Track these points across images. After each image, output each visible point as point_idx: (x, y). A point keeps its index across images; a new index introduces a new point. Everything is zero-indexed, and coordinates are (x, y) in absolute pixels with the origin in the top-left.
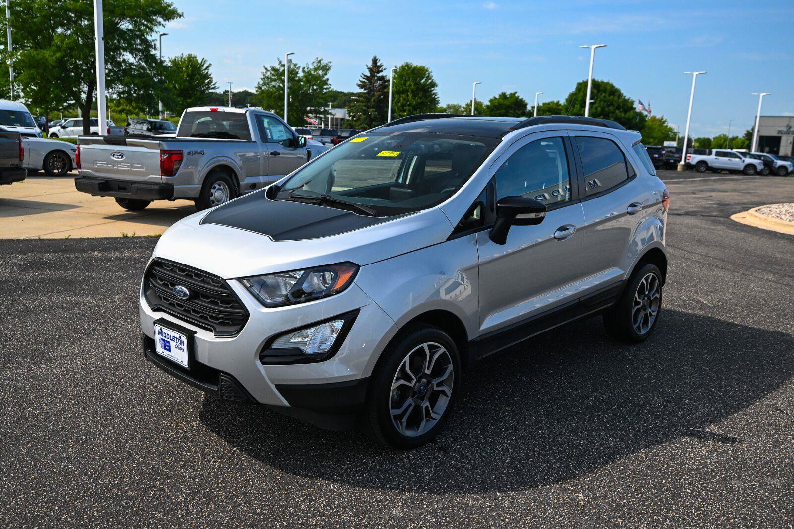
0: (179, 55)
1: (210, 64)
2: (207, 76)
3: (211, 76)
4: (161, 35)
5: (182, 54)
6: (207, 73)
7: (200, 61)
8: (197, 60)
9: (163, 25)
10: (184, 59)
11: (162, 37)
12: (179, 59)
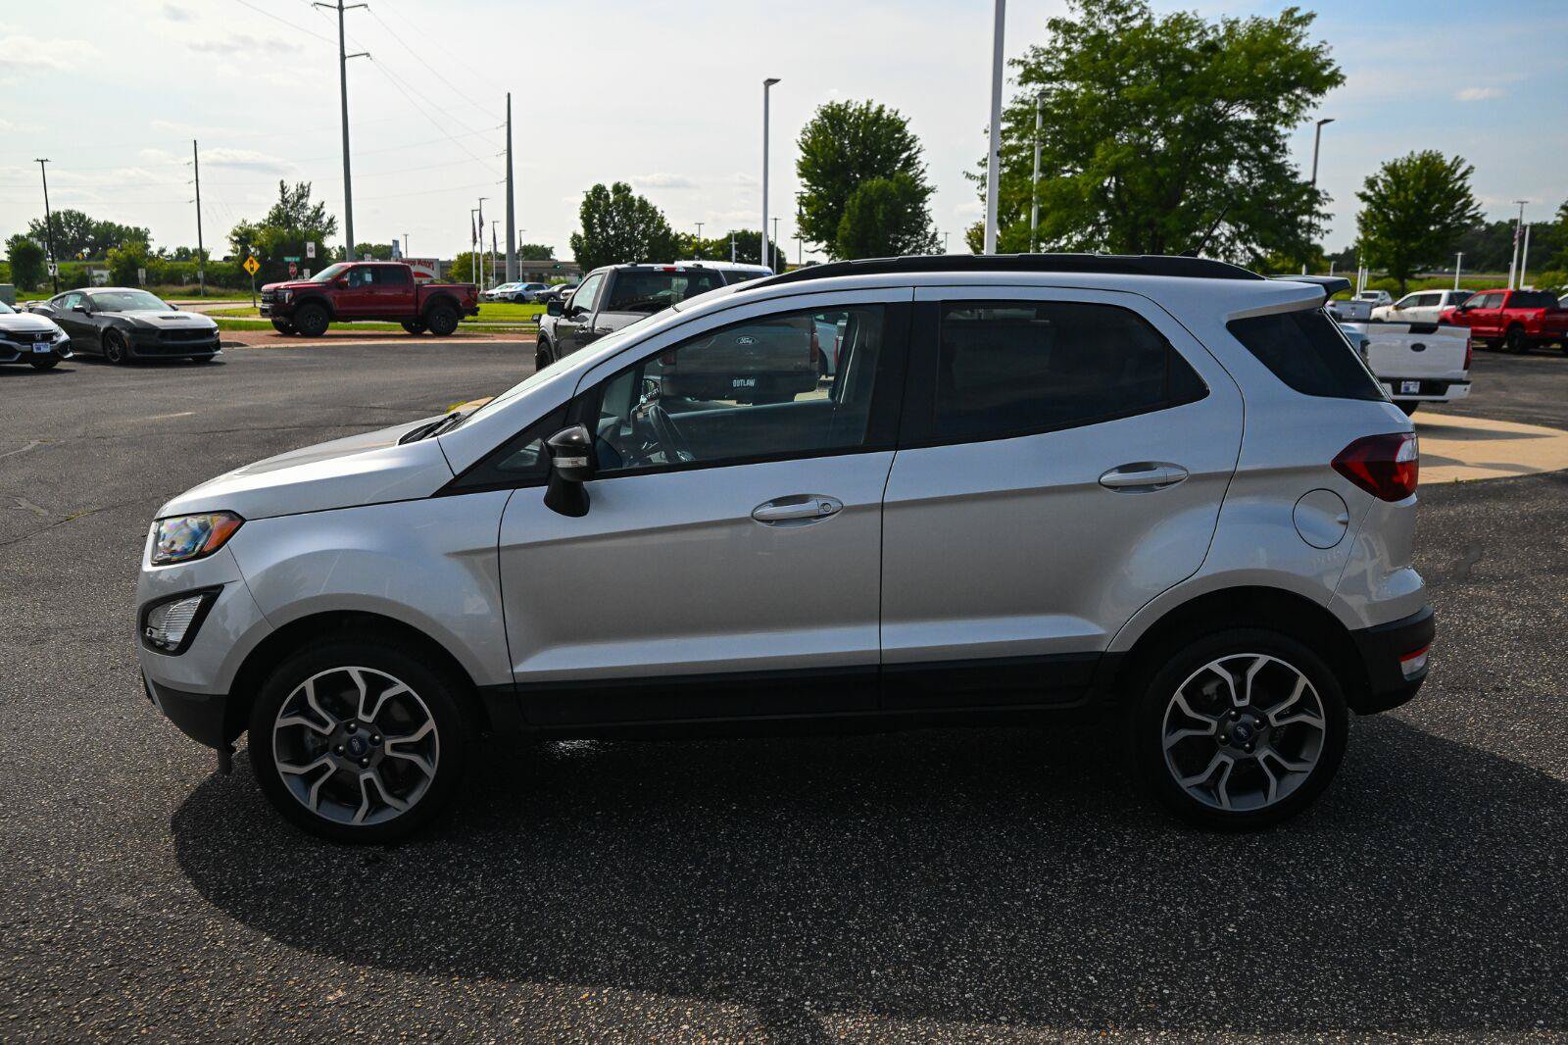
0: (1406, 154)
1: (1471, 168)
2: (1462, 192)
3: (1470, 192)
4: (1320, 124)
5: (1412, 153)
6: (1462, 186)
7: (1448, 163)
8: (1442, 163)
9: (1314, 104)
10: (1414, 163)
11: (1323, 127)
12: (1405, 163)
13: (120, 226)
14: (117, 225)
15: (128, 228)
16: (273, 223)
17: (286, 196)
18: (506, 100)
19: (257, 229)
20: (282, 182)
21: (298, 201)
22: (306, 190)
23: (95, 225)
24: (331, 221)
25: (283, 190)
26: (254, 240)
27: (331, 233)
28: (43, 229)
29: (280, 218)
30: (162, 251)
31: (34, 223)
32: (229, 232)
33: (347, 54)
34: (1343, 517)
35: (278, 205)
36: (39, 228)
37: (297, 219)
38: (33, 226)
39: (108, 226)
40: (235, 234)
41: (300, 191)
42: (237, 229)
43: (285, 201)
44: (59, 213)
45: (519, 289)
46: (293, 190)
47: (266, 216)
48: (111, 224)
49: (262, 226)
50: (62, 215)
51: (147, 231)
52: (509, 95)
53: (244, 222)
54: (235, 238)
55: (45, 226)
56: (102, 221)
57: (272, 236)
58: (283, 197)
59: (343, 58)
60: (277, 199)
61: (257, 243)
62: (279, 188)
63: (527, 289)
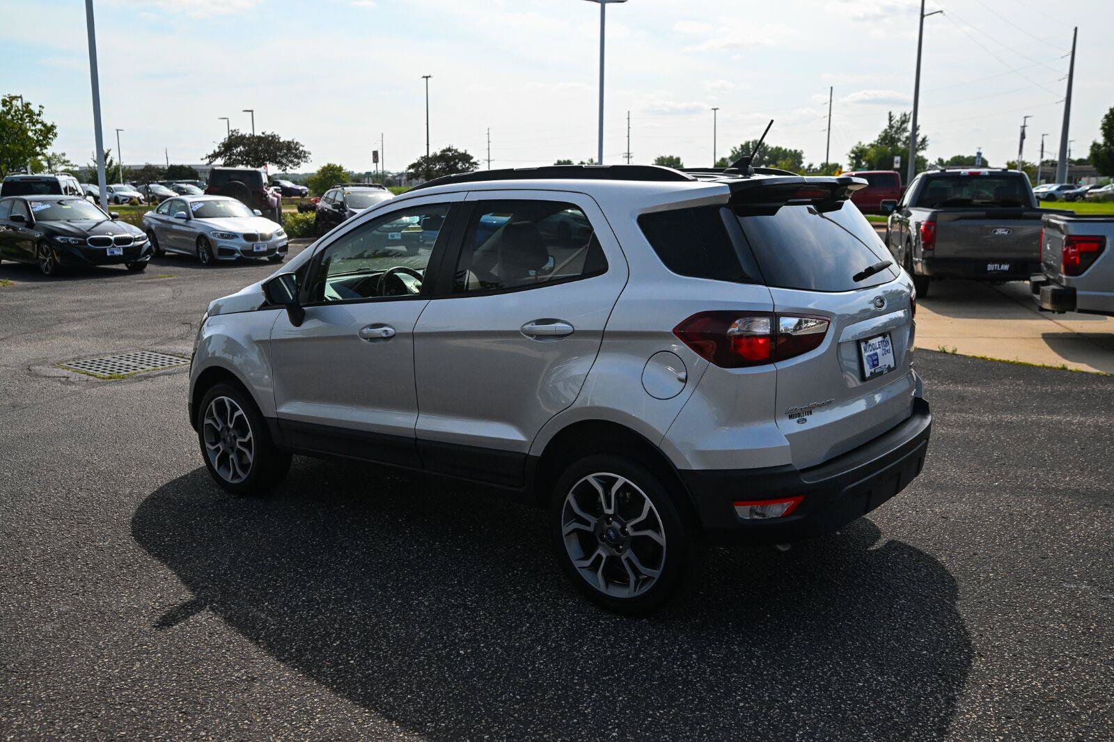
13: (786, 150)
14: (784, 149)
15: (790, 151)
16: (881, 143)
17: (892, 123)
18: (1073, 32)
19: (868, 148)
20: (890, 113)
21: (901, 125)
22: (908, 117)
23: (770, 149)
24: (924, 140)
25: (890, 120)
26: (865, 156)
27: (923, 149)
28: (738, 153)
29: (888, 139)
30: (811, 165)
31: (734, 150)
32: (849, 150)
33: (925, 13)
34: (683, 375)
35: (886, 130)
36: (736, 153)
37: (899, 140)
38: (733, 152)
39: (778, 149)
40: (853, 152)
41: (903, 118)
42: (855, 149)
43: (891, 127)
44: (749, 142)
45: (1052, 190)
46: (898, 118)
47: (876, 138)
48: (780, 149)
49: (872, 146)
50: (751, 144)
51: (802, 152)
52: (1076, 29)
53: (860, 143)
54: (852, 155)
55: (740, 151)
56: (774, 147)
57: (878, 153)
58: (890, 123)
59: (922, 16)
60: (885, 125)
61: (867, 158)
62: (888, 117)
63: (1058, 190)
